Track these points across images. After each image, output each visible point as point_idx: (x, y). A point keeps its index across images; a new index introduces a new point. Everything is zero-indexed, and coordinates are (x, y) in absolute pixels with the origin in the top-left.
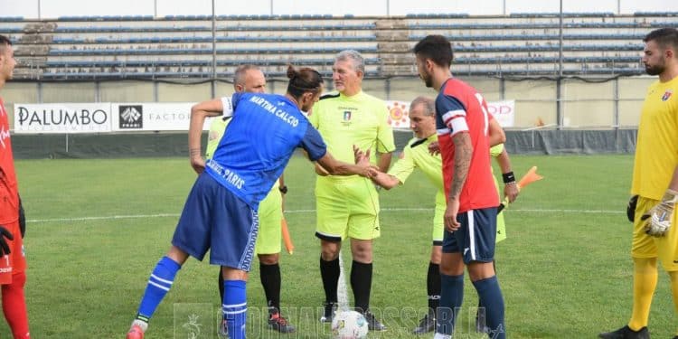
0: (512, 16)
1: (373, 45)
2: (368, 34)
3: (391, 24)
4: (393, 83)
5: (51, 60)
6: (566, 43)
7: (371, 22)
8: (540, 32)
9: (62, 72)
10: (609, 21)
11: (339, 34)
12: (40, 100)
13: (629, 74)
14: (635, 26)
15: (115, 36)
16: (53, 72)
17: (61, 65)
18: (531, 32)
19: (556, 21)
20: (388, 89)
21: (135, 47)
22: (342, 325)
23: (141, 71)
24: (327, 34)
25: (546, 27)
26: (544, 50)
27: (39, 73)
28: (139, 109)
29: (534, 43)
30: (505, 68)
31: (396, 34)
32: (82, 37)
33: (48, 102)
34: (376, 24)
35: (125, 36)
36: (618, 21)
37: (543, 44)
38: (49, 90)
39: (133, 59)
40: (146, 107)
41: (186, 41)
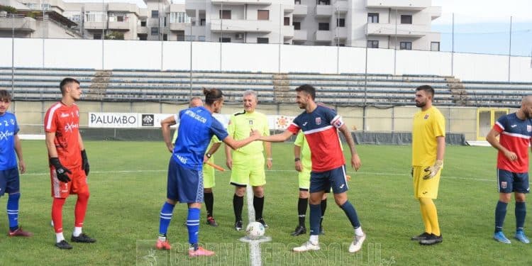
0: (341, 75)
1: (272, 87)
2: (269, 81)
3: (280, 77)
4: (281, 106)
5: (108, 90)
6: (368, 89)
7: (271, 76)
8: (356, 83)
9: (114, 97)
10: (390, 78)
11: (254, 81)
12: (102, 111)
13: (400, 105)
14: (403, 81)
15: (141, 79)
16: (109, 96)
17: (114, 93)
18: (351, 83)
19: (364, 77)
20: (278, 109)
21: (151, 85)
22: (251, 229)
23: (154, 97)
24: (248, 81)
25: (359, 80)
26: (357, 92)
27: (102, 97)
28: (152, 116)
29: (352, 88)
30: (338, 100)
31: (283, 82)
32: (124, 79)
33: (106, 111)
34: (273, 76)
35: (146, 80)
36: (395, 78)
37: (357, 89)
38: (106, 105)
39: (149, 91)
40: (156, 116)
41: (177, 82)
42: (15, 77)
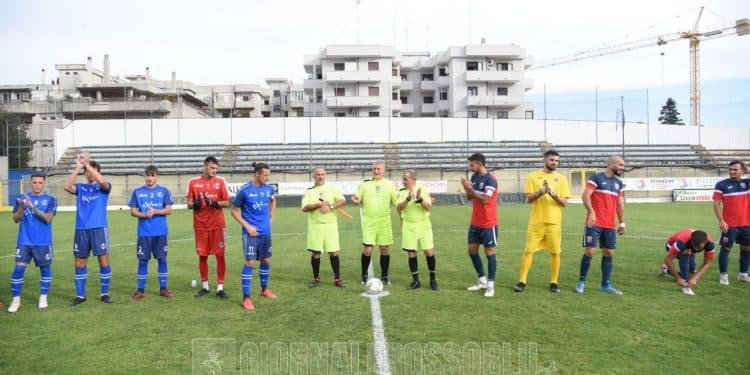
0: (446, 142)
1: (383, 156)
2: (381, 151)
3: (391, 146)
4: (392, 173)
5: (237, 163)
7: (381, 146)
8: (459, 150)
9: (242, 169)
10: (489, 144)
11: (367, 151)
12: (231, 181)
13: (498, 168)
14: (501, 147)
15: (266, 152)
16: (238, 169)
17: (242, 165)
18: (454, 150)
19: (466, 145)
20: (390, 176)
21: (275, 157)
22: (371, 285)
23: (278, 168)
24: (362, 151)
25: (461, 147)
26: (461, 158)
27: (231, 169)
28: (277, 185)
29: (456, 155)
30: (443, 166)
31: (393, 151)
32: (251, 153)
33: (236, 182)
34: (384, 147)
35: (271, 152)
36: (494, 144)
37: (460, 155)
38: (236, 176)
39: (274, 163)
40: (280, 185)
42: (154, 154)
